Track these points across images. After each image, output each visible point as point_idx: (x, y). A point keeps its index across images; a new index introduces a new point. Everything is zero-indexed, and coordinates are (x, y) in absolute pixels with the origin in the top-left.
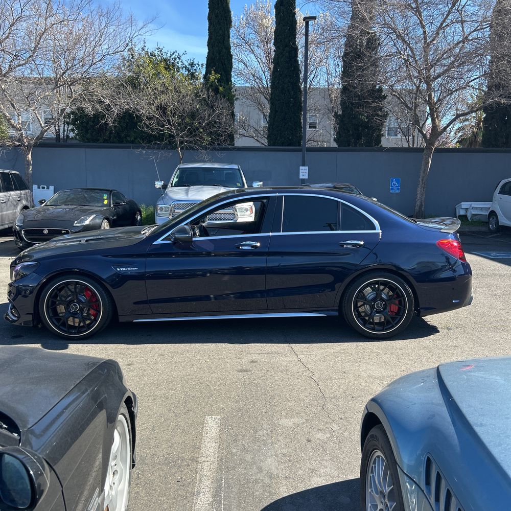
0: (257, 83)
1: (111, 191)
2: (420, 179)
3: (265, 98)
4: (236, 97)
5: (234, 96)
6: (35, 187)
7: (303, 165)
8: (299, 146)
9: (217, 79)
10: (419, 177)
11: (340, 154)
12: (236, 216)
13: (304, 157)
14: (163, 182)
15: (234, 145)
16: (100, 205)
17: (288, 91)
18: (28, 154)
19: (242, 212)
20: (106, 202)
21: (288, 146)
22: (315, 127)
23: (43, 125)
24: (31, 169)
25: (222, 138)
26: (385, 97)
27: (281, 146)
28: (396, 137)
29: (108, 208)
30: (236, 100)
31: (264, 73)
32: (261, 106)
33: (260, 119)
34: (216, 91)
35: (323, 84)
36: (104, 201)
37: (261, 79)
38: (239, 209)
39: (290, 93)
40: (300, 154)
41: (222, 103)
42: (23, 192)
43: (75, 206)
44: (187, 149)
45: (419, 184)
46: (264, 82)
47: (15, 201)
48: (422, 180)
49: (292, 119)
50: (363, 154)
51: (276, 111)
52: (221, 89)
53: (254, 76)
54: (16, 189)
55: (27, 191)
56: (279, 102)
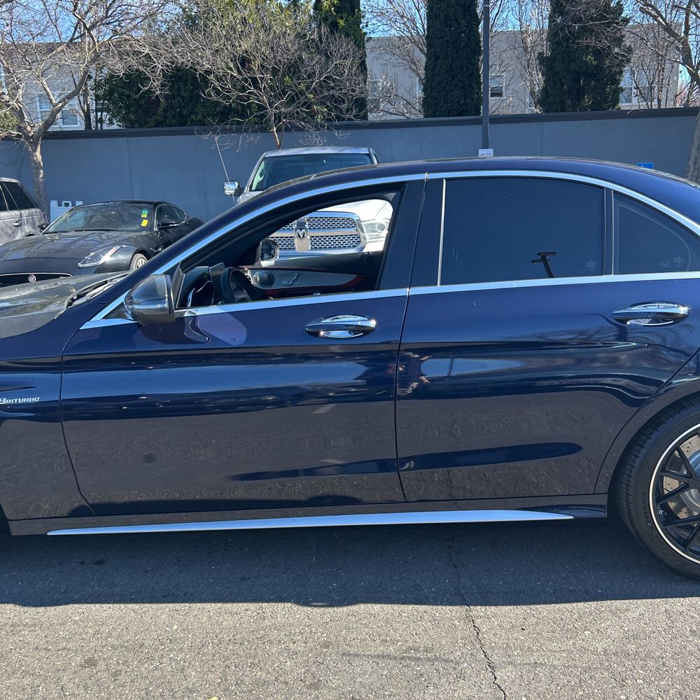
0: (408, 28)
1: (156, 204)
2: (691, 163)
3: (421, 50)
4: (368, 36)
5: (365, 34)
6: (54, 204)
7: (486, 146)
8: (476, 115)
9: (334, 6)
10: (689, 159)
11: (548, 125)
12: (362, 239)
13: (485, 133)
14: (237, 184)
15: (367, 119)
16: (135, 229)
17: (457, 20)
18: (35, 150)
19: (373, 231)
20: (145, 223)
21: (458, 115)
22: (500, 95)
23: (54, 102)
24: (41, 176)
25: (344, 106)
26: (626, 21)
27: (446, 116)
28: (631, 104)
29: (148, 233)
30: (367, 41)
31: (419, 11)
32: (414, 64)
33: (413, 86)
34: (334, 26)
35: (513, 24)
36: (141, 222)
37: (413, 21)
38: (367, 226)
39: (459, 24)
40: (479, 128)
41: (343, 45)
42: (25, 212)
43: (91, 232)
44: (287, 129)
45: (689, 172)
46: (418, 25)
47: (10, 227)
48: (695, 164)
49: (465, 69)
50: (588, 124)
51: (437, 58)
52: (342, 22)
53: (402, 17)
54: (12, 208)
55: (33, 210)
56: (441, 40)
